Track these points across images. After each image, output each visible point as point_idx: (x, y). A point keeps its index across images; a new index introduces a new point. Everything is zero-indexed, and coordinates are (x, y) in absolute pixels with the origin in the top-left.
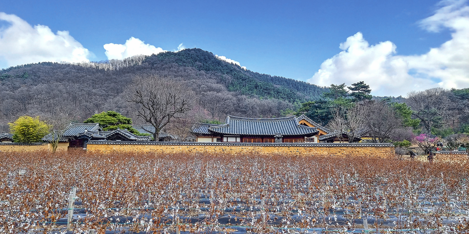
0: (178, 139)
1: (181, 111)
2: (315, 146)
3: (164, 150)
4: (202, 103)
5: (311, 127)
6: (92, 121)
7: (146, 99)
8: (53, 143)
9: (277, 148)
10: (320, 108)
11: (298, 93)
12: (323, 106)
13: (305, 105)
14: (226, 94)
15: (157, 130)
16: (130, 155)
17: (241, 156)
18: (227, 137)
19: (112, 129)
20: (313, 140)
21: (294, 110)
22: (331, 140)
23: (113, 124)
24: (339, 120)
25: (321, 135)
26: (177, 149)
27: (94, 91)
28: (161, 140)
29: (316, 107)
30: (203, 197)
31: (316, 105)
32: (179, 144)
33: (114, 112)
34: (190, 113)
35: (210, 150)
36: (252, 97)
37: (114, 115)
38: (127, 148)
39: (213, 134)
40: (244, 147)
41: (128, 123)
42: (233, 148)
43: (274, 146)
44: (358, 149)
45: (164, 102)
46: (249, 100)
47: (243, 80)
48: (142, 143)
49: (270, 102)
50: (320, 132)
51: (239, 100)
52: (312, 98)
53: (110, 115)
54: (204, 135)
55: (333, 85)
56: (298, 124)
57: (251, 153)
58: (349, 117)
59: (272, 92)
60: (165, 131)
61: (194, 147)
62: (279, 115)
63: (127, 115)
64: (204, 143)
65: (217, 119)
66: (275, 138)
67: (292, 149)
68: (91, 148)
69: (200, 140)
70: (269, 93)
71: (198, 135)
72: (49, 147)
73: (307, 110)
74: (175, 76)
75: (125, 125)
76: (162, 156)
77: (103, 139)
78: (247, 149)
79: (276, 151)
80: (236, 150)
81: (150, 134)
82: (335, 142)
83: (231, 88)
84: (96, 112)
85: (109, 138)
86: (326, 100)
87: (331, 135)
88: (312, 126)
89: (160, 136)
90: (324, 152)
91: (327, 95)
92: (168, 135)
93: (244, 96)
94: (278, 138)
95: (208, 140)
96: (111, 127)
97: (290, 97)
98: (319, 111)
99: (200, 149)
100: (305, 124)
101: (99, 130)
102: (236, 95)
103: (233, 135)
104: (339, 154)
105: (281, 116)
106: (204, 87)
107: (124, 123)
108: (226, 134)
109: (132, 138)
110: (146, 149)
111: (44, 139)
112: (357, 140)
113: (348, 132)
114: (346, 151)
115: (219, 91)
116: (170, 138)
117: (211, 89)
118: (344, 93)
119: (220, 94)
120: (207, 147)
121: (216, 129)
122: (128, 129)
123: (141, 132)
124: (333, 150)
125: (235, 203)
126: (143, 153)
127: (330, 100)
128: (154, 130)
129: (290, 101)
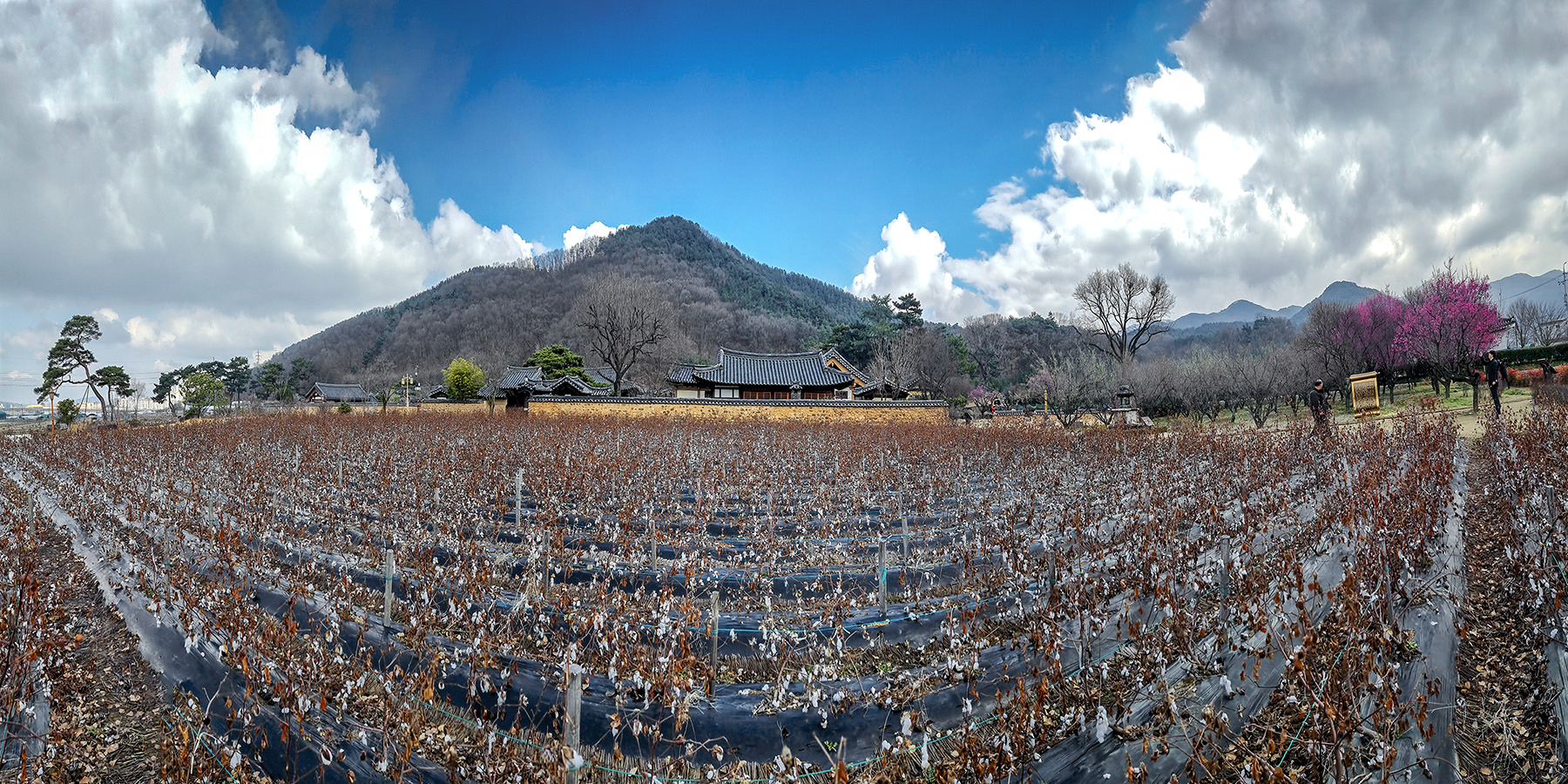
0: (648, 393)
1: (652, 340)
2: (848, 405)
3: (628, 411)
4: (684, 325)
5: (843, 371)
6: (533, 364)
7: (603, 320)
8: (489, 400)
9: (794, 408)
10: (858, 338)
11: (827, 307)
12: (861, 334)
13: (836, 331)
14: (718, 308)
15: (618, 377)
16: (583, 420)
17: (740, 424)
18: (720, 389)
19: (558, 376)
20: (845, 395)
21: (821, 340)
22: (869, 395)
23: (558, 367)
24: (881, 360)
25: (858, 386)
26: (648, 410)
27: (533, 310)
28: (625, 393)
29: (853, 336)
30: (686, 492)
31: (852, 331)
32: (650, 402)
33: (560, 346)
34: (665, 344)
35: (696, 411)
36: (757, 312)
37: (560, 352)
38: (579, 408)
39: (700, 384)
40: (744, 408)
41: (580, 365)
42: (728, 408)
43: (790, 406)
44: (904, 411)
45: (626, 325)
46: (753, 318)
47: (743, 279)
48: (598, 399)
49: (784, 322)
50: (856, 381)
51: (737, 319)
52: (846, 319)
53: (555, 352)
54: (687, 386)
55: (874, 296)
56: (826, 365)
57: (755, 417)
58: (894, 356)
59: (788, 304)
60: (629, 378)
61: (672, 406)
62: (798, 349)
63: (576, 350)
64: (686, 400)
65: (705, 355)
66: (790, 391)
67: (816, 409)
68: (534, 408)
69: (681, 394)
70: (783, 306)
71: (679, 385)
72: (484, 405)
73: (839, 341)
74: (643, 275)
75: (575, 369)
76: (627, 422)
77: (548, 393)
78: (749, 411)
79: (792, 413)
80: (733, 412)
81: (609, 383)
82: (875, 399)
83: (725, 295)
84: (538, 347)
85: (554, 392)
86: (865, 323)
87: (869, 386)
88: (845, 369)
89: (623, 387)
90: (859, 416)
91: (867, 314)
92: (634, 386)
93: (745, 312)
94: (796, 391)
95: (691, 394)
96: (558, 372)
97: (815, 315)
98: (856, 343)
99: (681, 410)
100: (835, 367)
101: (543, 378)
102: (733, 310)
103: (728, 384)
104: (880, 419)
105: (802, 350)
106: (686, 294)
107: (575, 365)
108: (718, 384)
109: (586, 390)
110: (605, 409)
111: (480, 394)
112: (903, 395)
113: (892, 383)
114: (889, 414)
115: (708, 301)
116: (636, 391)
117: (697, 298)
118: (888, 312)
119: (710, 307)
120: (690, 406)
121: (706, 373)
122: (580, 374)
123: (598, 380)
124: (873, 413)
125: (731, 502)
126: (600, 417)
127: (871, 324)
128: (614, 377)
129: (814, 323)
